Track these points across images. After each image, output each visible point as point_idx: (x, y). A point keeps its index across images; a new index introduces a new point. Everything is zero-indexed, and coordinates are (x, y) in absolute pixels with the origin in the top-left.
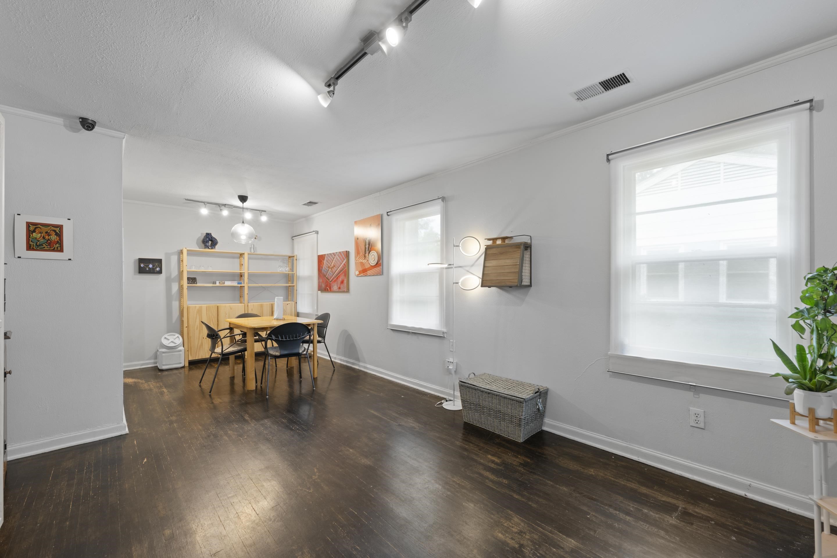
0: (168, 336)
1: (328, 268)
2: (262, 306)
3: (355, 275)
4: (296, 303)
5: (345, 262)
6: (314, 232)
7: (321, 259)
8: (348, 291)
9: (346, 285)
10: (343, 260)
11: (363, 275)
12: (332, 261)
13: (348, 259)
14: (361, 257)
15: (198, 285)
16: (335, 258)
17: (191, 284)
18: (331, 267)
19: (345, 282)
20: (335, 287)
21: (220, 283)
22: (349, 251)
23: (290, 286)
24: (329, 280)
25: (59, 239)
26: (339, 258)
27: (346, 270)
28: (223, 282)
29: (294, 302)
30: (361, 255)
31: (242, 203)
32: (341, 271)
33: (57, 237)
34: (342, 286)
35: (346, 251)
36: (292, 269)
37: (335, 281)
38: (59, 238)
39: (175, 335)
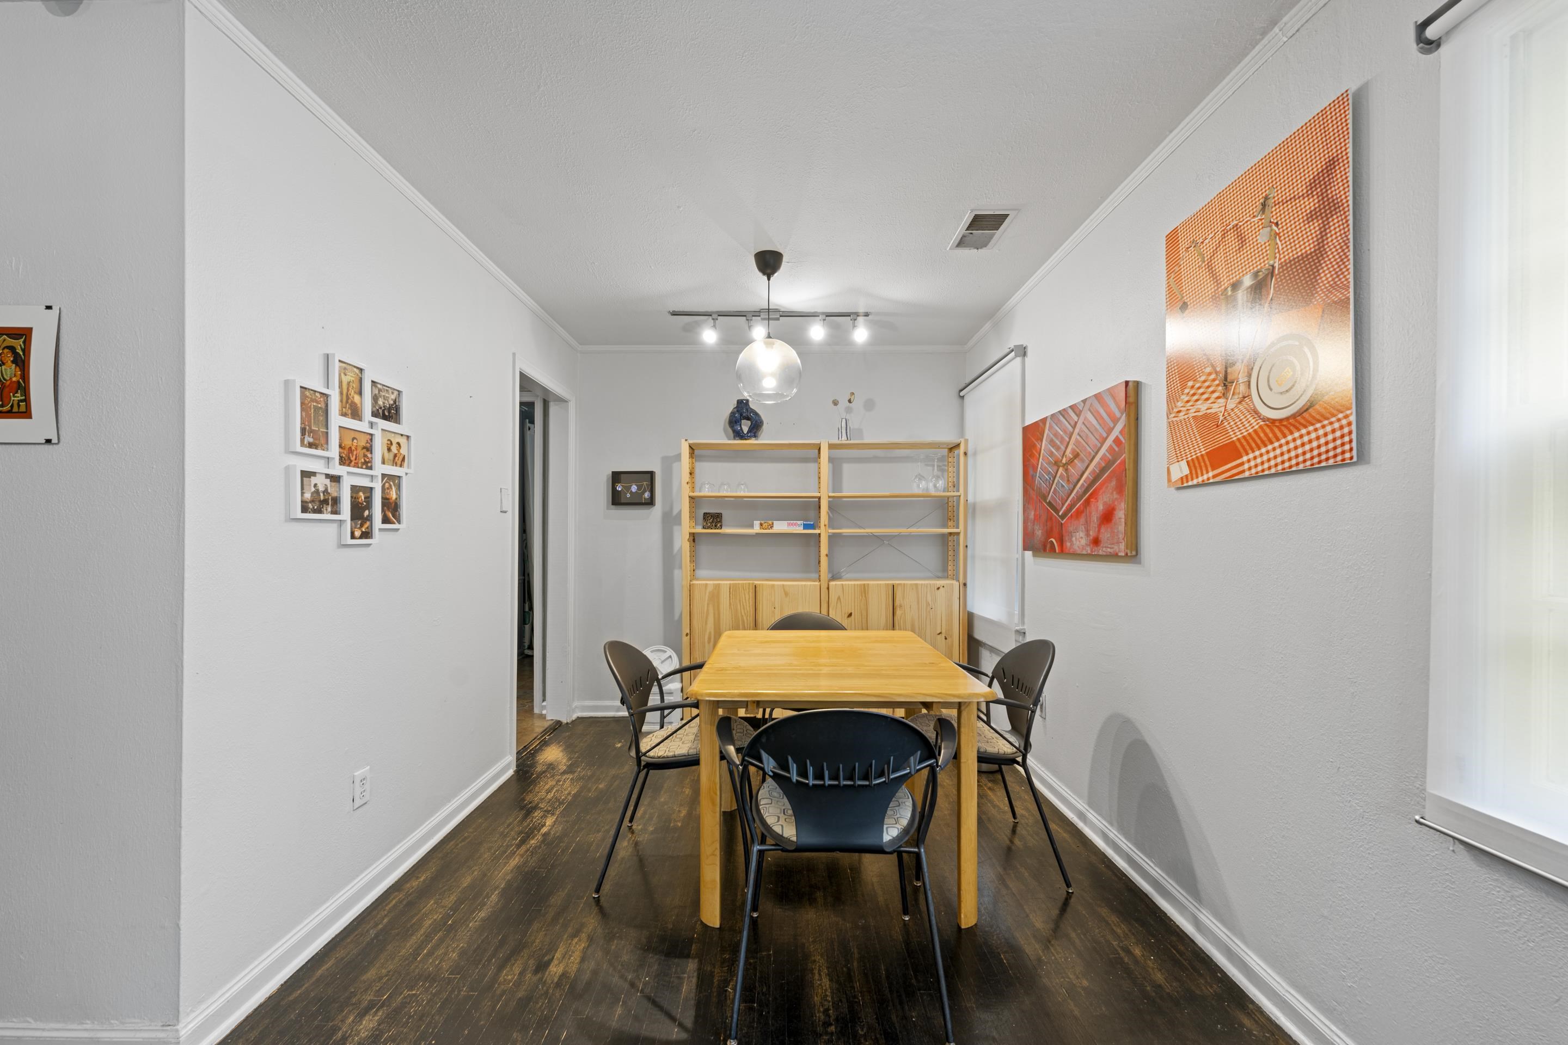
0: (652, 652)
1: (1055, 468)
2: (864, 590)
3: (1169, 480)
4: (965, 585)
5: (1121, 432)
6: (1013, 354)
7: (1032, 435)
8: (1133, 553)
9: (1122, 528)
10: (1112, 425)
11: (1214, 477)
12: (1067, 439)
13: (1132, 415)
14: (1201, 391)
15: (726, 530)
16: (1079, 425)
17: (709, 528)
18: (1064, 461)
19: (1120, 514)
20: (1079, 540)
21: (761, 525)
22: (1137, 384)
23: (951, 534)
24: (1057, 511)
25: (21, 375)
26: (1094, 422)
27: (1124, 462)
28: (770, 522)
29: (959, 581)
30: (1203, 378)
31: (765, 278)
32: (1103, 470)
33: (16, 368)
34: (1105, 535)
35: (1127, 383)
36: (956, 486)
37: (1079, 514)
38: (21, 371)
39: (665, 652)
